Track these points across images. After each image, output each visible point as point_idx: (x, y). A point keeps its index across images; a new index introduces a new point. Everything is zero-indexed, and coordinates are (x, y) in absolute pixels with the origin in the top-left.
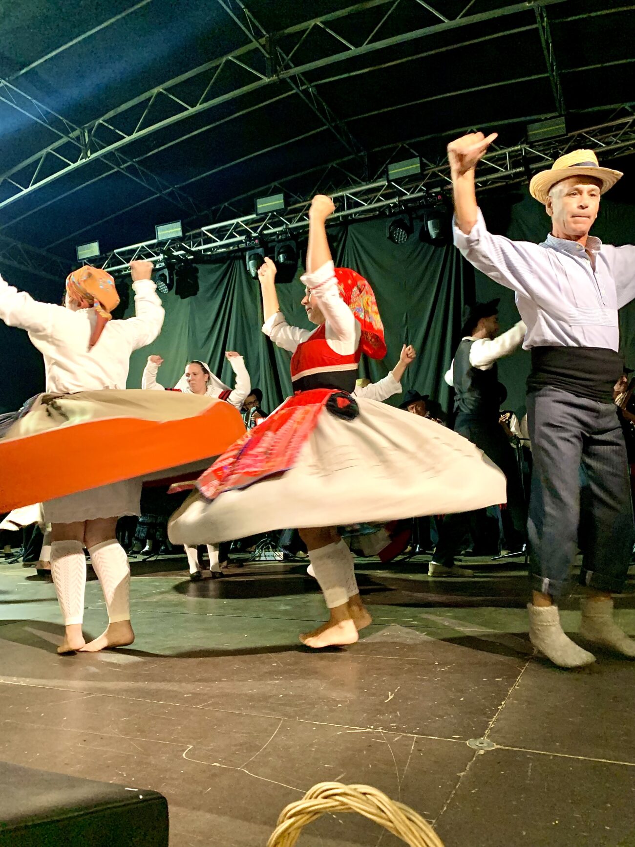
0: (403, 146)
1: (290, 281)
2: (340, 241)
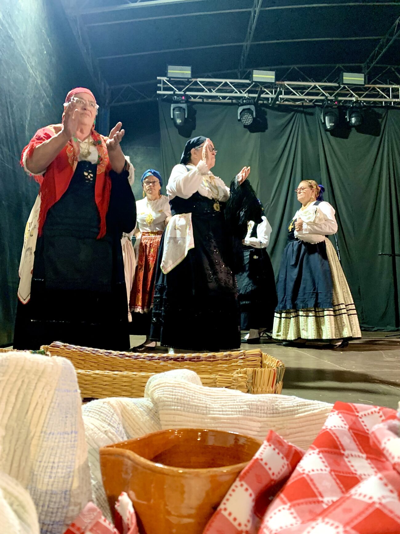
0: (390, 68)
1: (347, 137)
2: (383, 119)
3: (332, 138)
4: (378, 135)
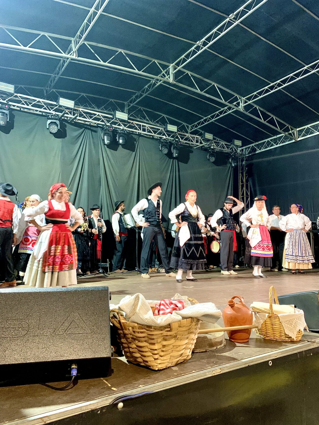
0: (140, 108)
1: (116, 150)
2: (137, 142)
3: (107, 149)
4: (134, 151)
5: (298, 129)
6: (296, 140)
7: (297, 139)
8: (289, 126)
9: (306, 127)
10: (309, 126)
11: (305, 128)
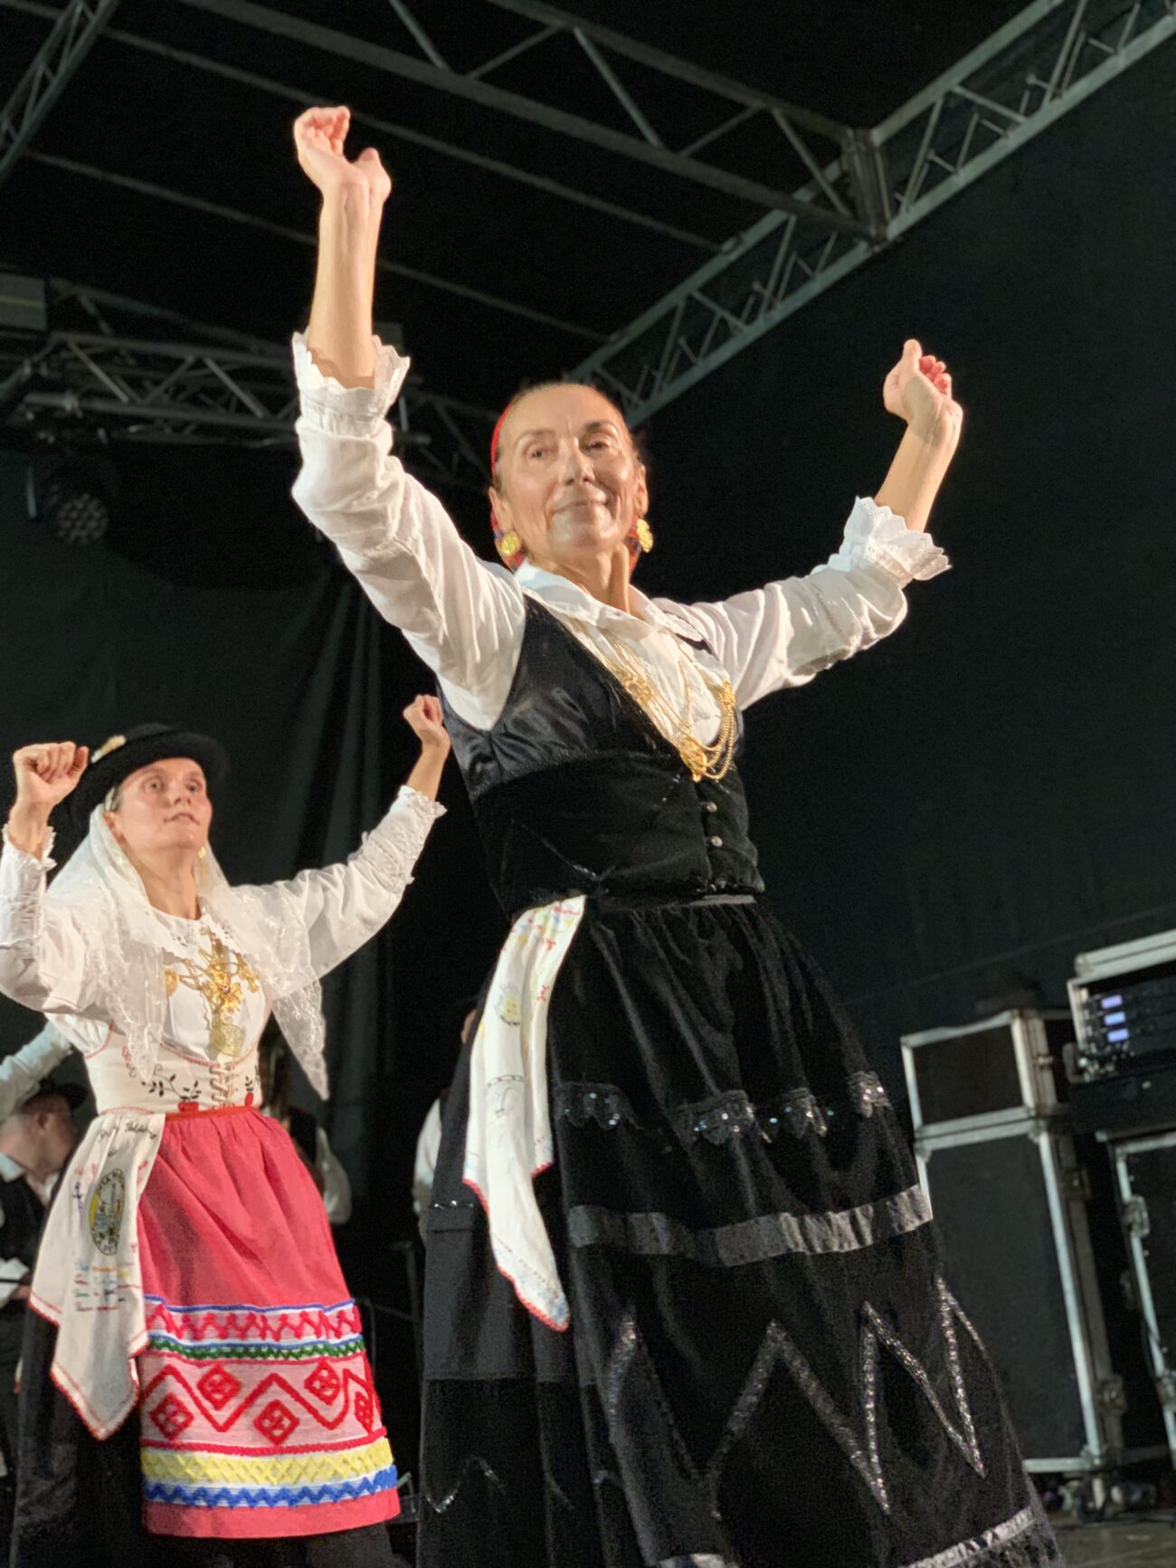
5: (878, 136)
6: (872, 242)
7: (883, 222)
8: (778, 114)
9: (932, 96)
10: (952, 81)
11: (930, 109)
